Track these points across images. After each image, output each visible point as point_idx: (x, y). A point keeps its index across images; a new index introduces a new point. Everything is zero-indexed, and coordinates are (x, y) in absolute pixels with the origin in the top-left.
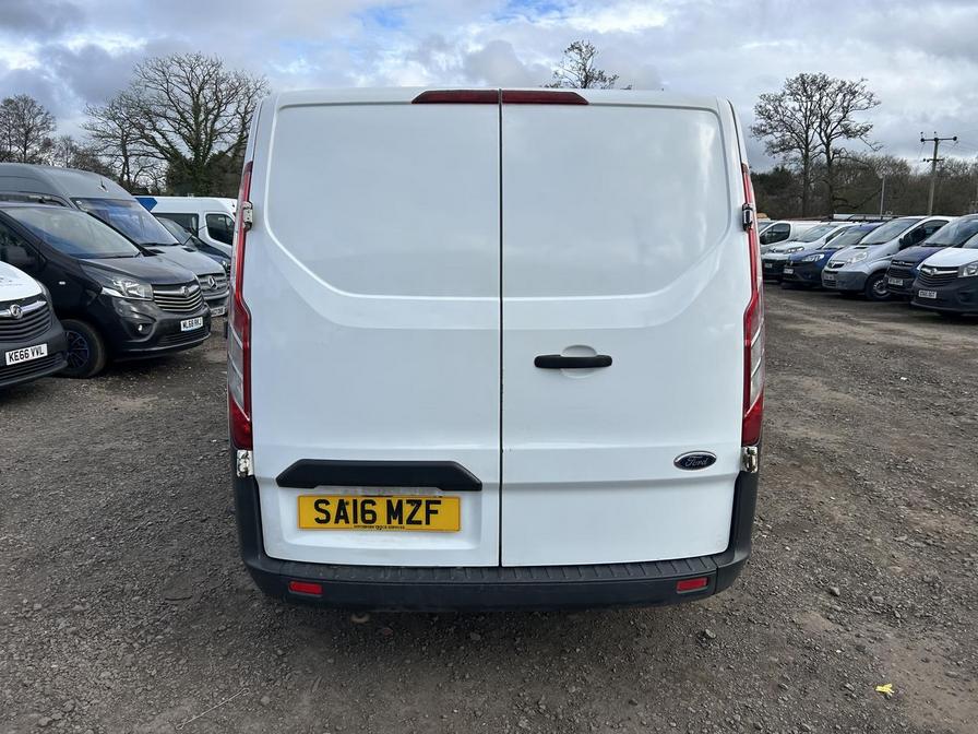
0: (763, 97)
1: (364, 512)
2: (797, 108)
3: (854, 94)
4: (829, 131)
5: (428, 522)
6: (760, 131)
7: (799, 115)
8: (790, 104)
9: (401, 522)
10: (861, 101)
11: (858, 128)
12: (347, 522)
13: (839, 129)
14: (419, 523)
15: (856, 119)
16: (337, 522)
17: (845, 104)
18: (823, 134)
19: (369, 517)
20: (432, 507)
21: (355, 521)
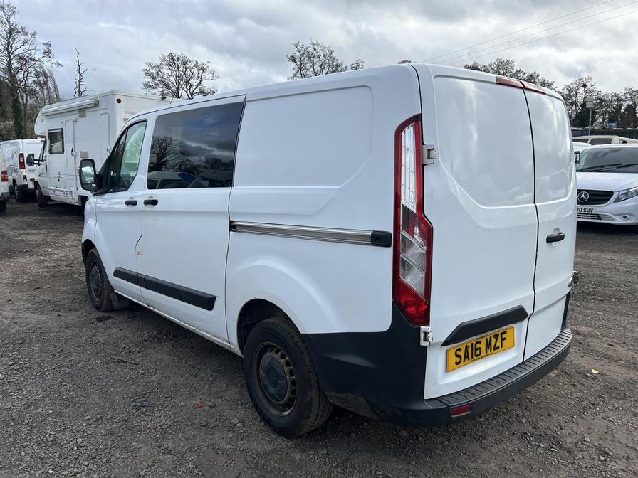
0: (149, 64)
1: (476, 349)
2: (170, 74)
3: (203, 70)
4: (191, 91)
5: (502, 347)
6: (148, 86)
7: (172, 79)
8: (166, 71)
9: (491, 351)
10: (208, 75)
11: (209, 91)
12: (469, 359)
13: (197, 90)
14: (498, 348)
15: (207, 85)
16: (464, 361)
17: (199, 75)
18: (188, 92)
19: (478, 352)
20: (504, 336)
21: (472, 358)
